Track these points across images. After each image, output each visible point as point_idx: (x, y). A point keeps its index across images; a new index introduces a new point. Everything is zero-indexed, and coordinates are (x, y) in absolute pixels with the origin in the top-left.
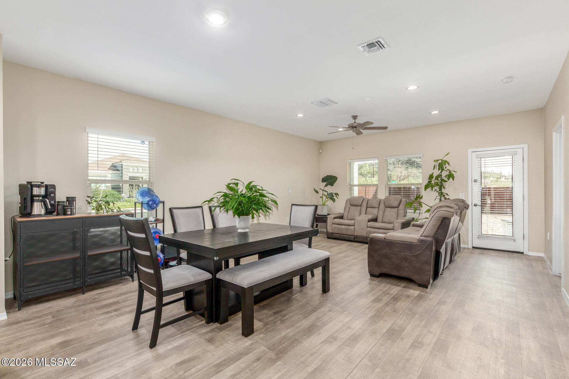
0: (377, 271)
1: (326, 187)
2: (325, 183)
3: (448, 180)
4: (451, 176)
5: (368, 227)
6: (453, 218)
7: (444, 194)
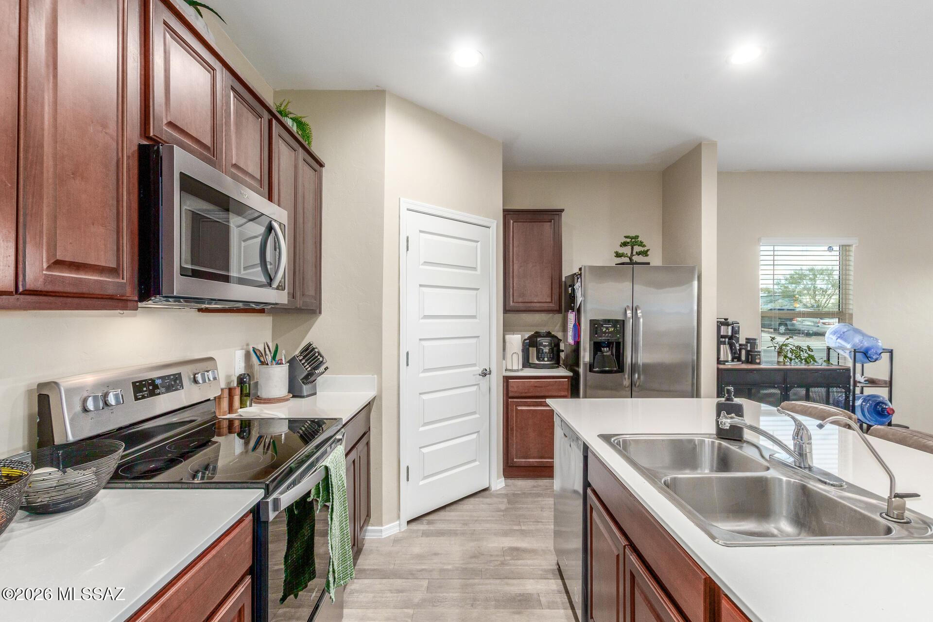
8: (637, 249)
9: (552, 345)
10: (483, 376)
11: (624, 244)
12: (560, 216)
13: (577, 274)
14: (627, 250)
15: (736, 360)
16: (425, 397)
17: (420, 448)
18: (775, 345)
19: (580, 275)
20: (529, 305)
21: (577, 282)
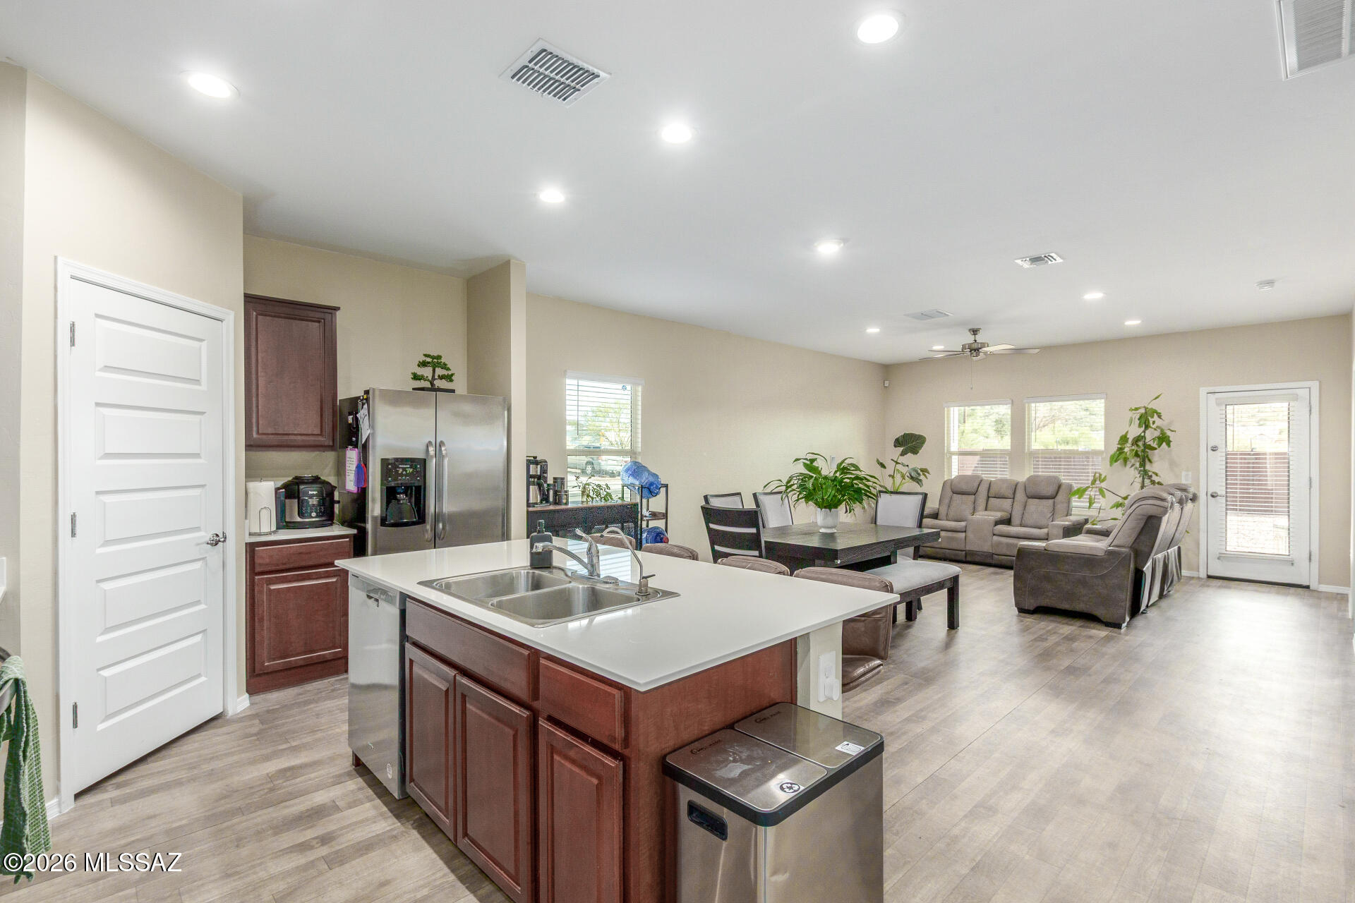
0: (1031, 604)
1: (903, 455)
2: (901, 449)
3: (1159, 447)
4: (1163, 439)
5: (994, 535)
6: (1167, 515)
7: (1150, 474)
8: (439, 371)
9: (323, 494)
10: (212, 544)
11: (423, 364)
12: (333, 316)
13: (362, 398)
14: (427, 372)
15: (544, 502)
16: (107, 586)
17: (99, 670)
18: (580, 484)
19: (367, 400)
20: (286, 438)
21: (362, 408)
